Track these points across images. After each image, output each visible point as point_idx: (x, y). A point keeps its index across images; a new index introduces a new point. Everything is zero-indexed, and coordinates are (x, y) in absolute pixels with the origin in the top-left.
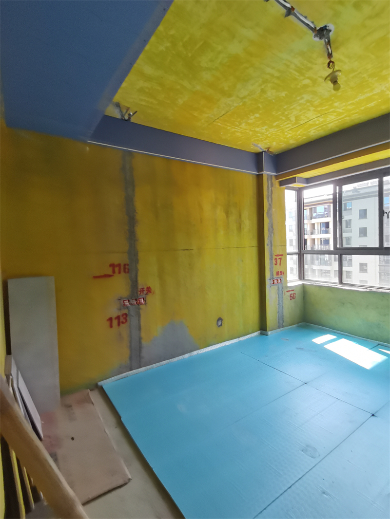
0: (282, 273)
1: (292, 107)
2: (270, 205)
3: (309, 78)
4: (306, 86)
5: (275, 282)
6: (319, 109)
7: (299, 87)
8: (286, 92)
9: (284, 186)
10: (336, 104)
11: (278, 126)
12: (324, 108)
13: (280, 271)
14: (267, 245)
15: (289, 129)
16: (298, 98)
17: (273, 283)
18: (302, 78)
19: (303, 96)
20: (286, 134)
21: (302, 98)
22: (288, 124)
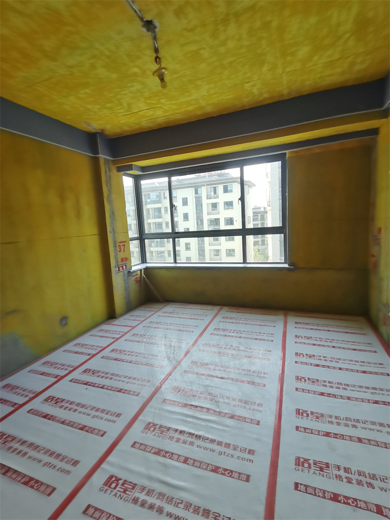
0: (126, 260)
1: (124, 93)
2: (110, 191)
3: (137, 66)
4: (135, 75)
5: (121, 269)
6: (149, 101)
7: (129, 73)
8: (117, 75)
9: (122, 173)
10: (163, 101)
11: (110, 109)
12: (153, 102)
13: (124, 257)
14: (110, 232)
15: (122, 114)
16: (129, 85)
17: (119, 270)
18: (132, 65)
19: (134, 84)
20: (119, 119)
21: (133, 86)
22: (121, 109)
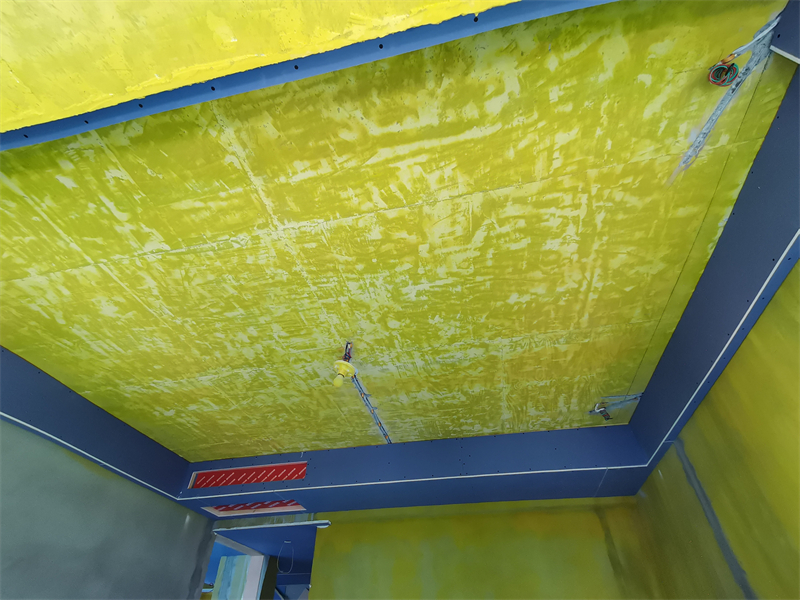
1: (450, 280)
3: (387, 328)
4: (399, 316)
6: (413, 238)
7: (408, 321)
8: (430, 321)
12: (404, 234)
16: (425, 298)
18: (394, 333)
19: (414, 299)
21: (419, 294)
